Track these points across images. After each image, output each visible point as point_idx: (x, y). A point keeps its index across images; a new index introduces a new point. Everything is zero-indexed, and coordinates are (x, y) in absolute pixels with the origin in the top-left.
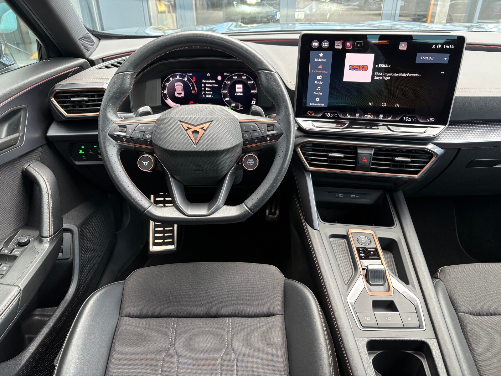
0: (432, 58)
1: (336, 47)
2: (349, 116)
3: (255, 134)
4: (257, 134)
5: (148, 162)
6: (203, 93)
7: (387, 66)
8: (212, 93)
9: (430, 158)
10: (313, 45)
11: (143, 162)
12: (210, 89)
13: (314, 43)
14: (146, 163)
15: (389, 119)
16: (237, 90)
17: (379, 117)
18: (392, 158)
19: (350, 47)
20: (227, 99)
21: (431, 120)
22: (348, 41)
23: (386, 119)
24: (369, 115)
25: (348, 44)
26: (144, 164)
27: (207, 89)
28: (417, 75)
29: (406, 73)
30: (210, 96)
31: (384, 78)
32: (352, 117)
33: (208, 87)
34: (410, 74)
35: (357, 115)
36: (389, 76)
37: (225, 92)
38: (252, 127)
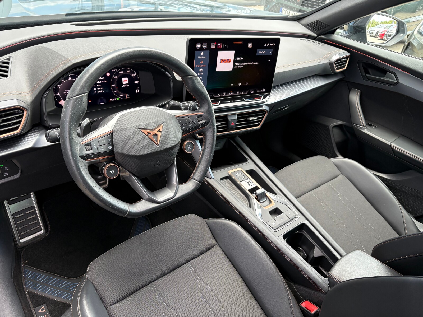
0: (264, 52)
1: (212, 47)
2: (219, 95)
3: (190, 125)
4: (192, 125)
5: (114, 170)
6: (94, 90)
7: (241, 59)
8: (102, 88)
9: (264, 114)
10: (197, 46)
11: (110, 171)
12: (101, 85)
13: (197, 45)
14: (112, 171)
15: (242, 93)
16: (124, 83)
17: (236, 93)
18: (246, 119)
19: (220, 47)
20: (116, 92)
21: (263, 90)
22: (219, 43)
23: (240, 94)
24: (231, 92)
25: (219, 45)
26: (111, 172)
27: (98, 85)
28: (257, 63)
29: (252, 63)
30: (101, 91)
31: (240, 67)
32: (221, 96)
33: (99, 84)
34: (254, 63)
35: (224, 94)
36: (243, 65)
37: (113, 85)
38: (186, 120)
